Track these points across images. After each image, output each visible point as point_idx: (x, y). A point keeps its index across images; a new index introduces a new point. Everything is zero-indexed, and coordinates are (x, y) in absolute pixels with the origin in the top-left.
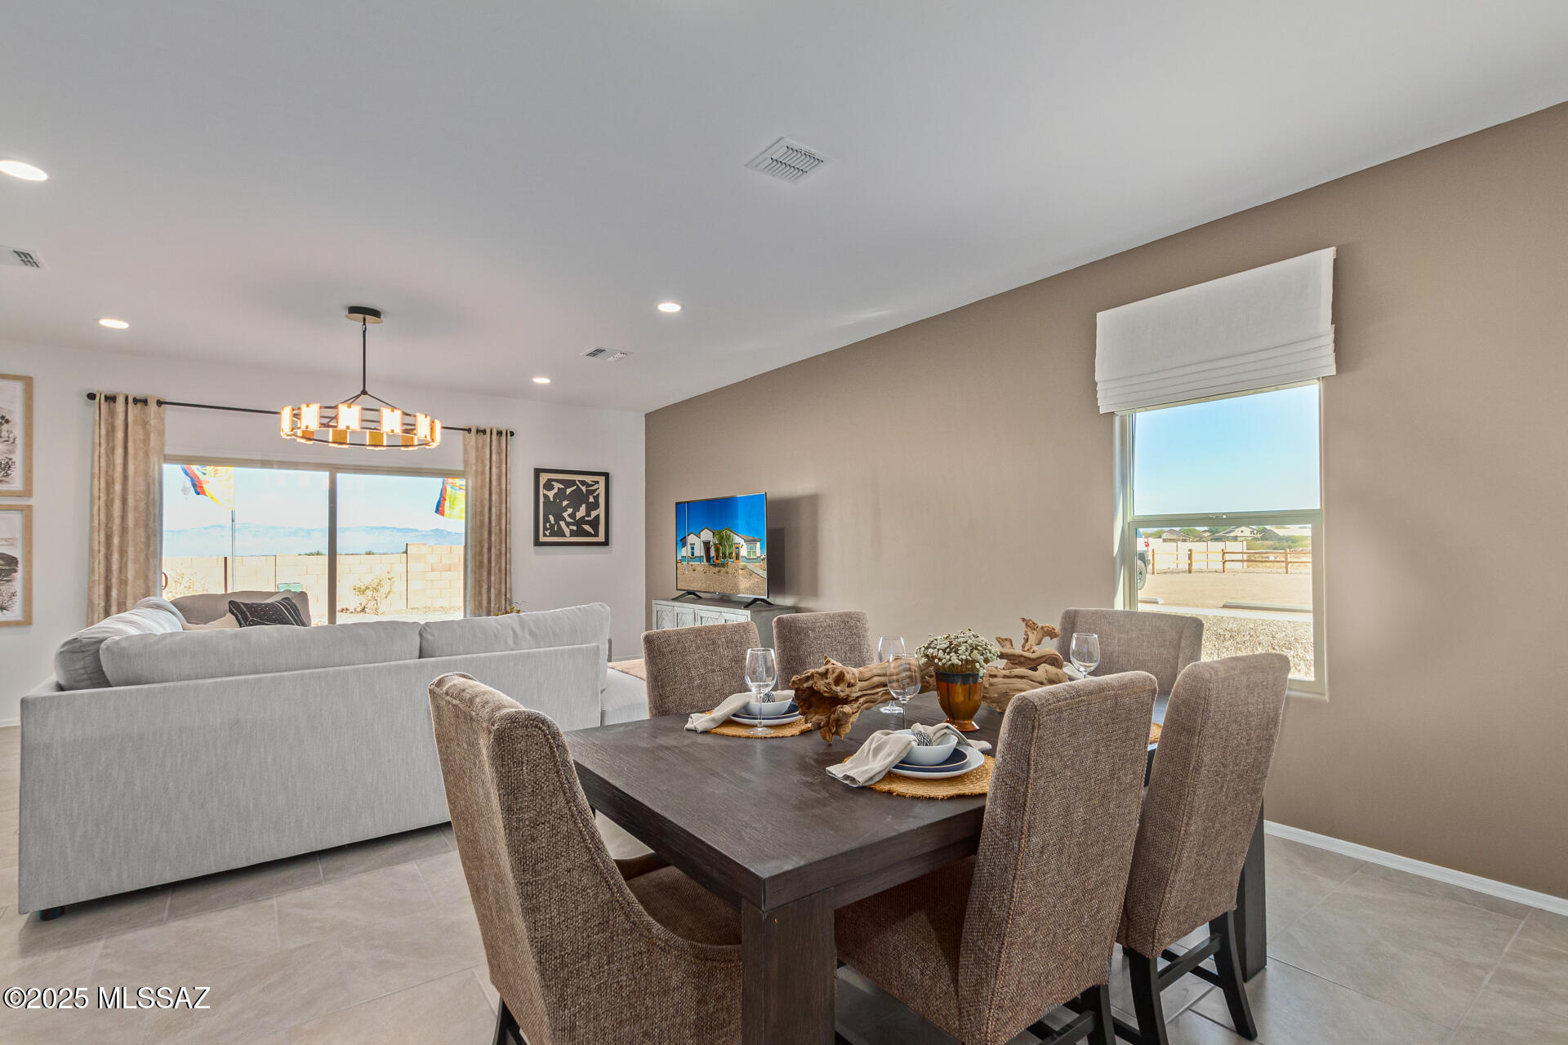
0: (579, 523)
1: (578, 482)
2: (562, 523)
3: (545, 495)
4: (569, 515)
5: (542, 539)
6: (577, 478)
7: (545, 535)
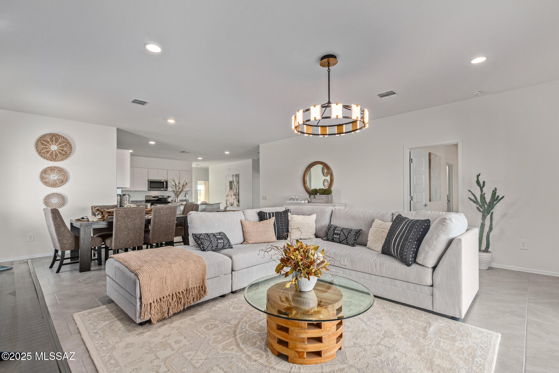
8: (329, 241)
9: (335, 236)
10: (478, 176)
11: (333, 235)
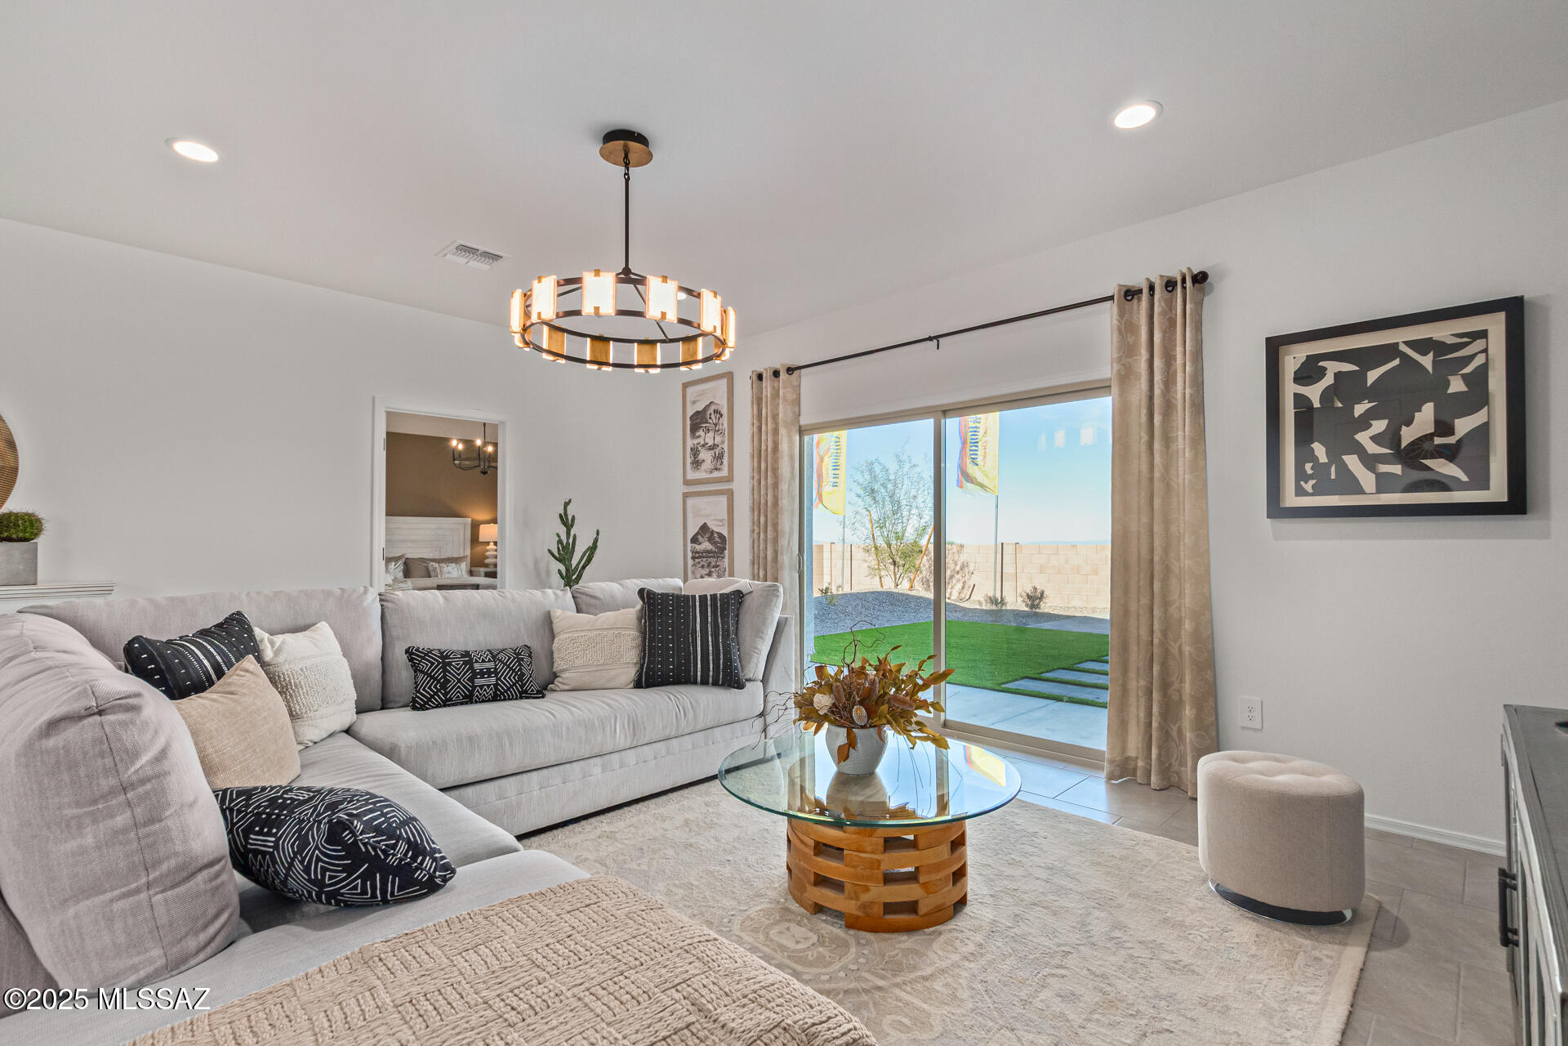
0: (1412, 455)
1: (1403, 348)
2: (1352, 462)
3: (1299, 399)
4: (1374, 439)
5: (1291, 500)
6: (1398, 336)
7: (1300, 492)
8: (453, 705)
9: (479, 681)
10: (567, 504)
11: (471, 680)
